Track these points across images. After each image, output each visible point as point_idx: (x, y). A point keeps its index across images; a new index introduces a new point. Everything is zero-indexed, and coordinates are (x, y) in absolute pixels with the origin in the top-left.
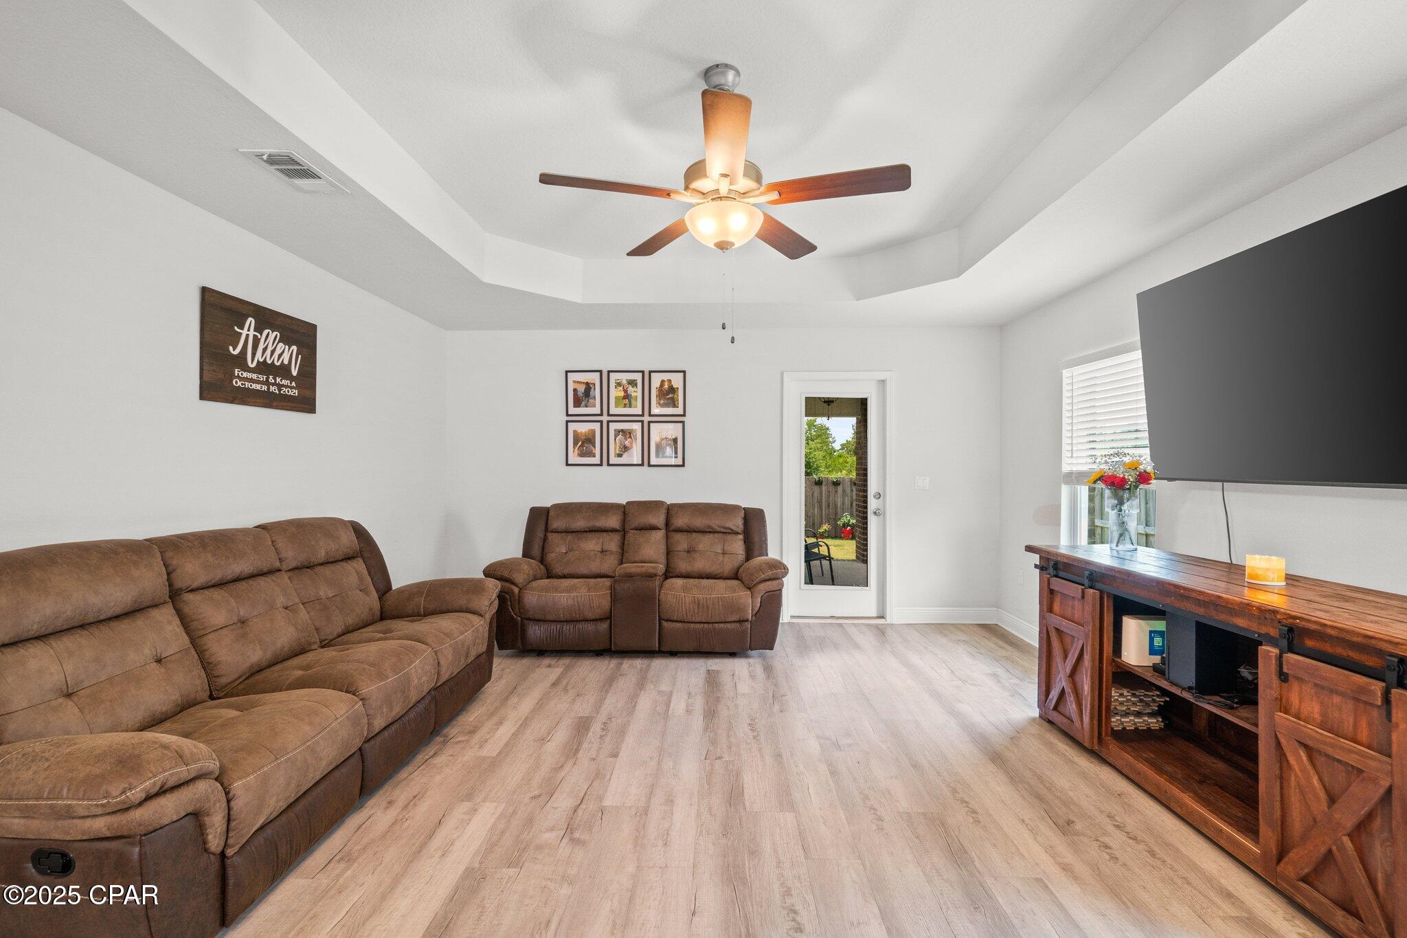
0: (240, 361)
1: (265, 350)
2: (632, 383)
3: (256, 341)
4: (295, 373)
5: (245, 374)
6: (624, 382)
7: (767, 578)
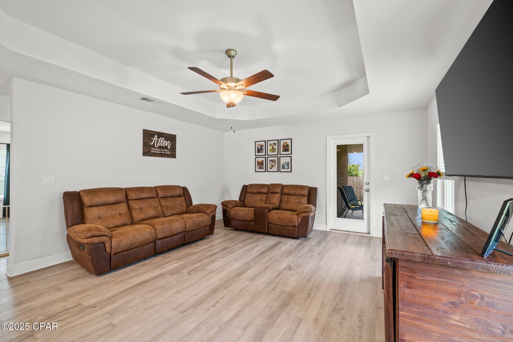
0: (153, 146)
1: (160, 143)
2: (275, 144)
3: (158, 141)
4: (169, 148)
5: (155, 149)
6: (272, 144)
7: (303, 212)
